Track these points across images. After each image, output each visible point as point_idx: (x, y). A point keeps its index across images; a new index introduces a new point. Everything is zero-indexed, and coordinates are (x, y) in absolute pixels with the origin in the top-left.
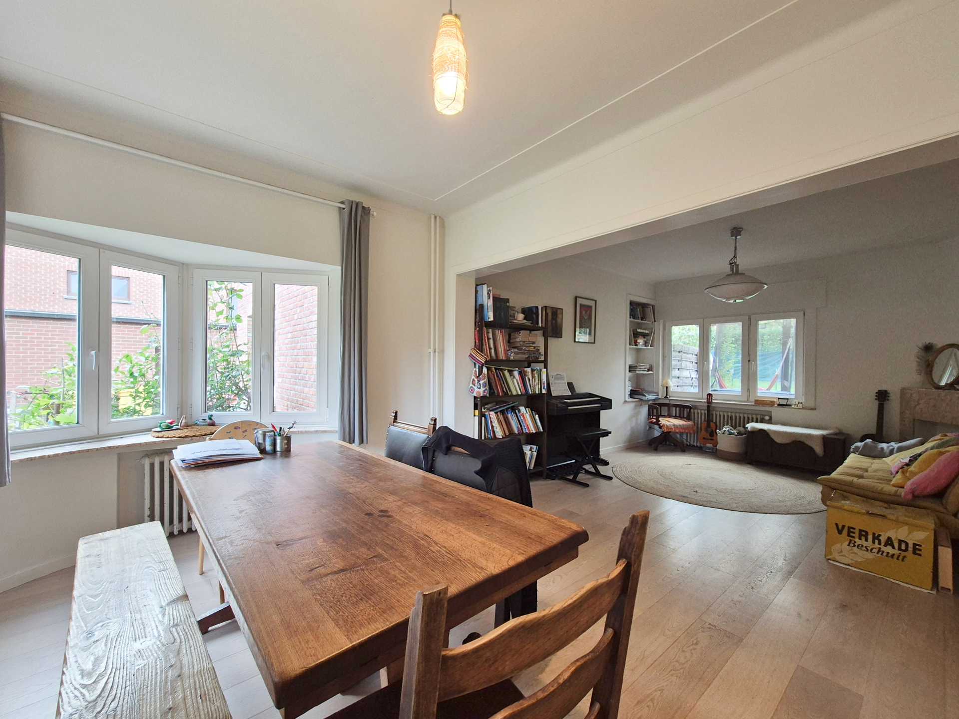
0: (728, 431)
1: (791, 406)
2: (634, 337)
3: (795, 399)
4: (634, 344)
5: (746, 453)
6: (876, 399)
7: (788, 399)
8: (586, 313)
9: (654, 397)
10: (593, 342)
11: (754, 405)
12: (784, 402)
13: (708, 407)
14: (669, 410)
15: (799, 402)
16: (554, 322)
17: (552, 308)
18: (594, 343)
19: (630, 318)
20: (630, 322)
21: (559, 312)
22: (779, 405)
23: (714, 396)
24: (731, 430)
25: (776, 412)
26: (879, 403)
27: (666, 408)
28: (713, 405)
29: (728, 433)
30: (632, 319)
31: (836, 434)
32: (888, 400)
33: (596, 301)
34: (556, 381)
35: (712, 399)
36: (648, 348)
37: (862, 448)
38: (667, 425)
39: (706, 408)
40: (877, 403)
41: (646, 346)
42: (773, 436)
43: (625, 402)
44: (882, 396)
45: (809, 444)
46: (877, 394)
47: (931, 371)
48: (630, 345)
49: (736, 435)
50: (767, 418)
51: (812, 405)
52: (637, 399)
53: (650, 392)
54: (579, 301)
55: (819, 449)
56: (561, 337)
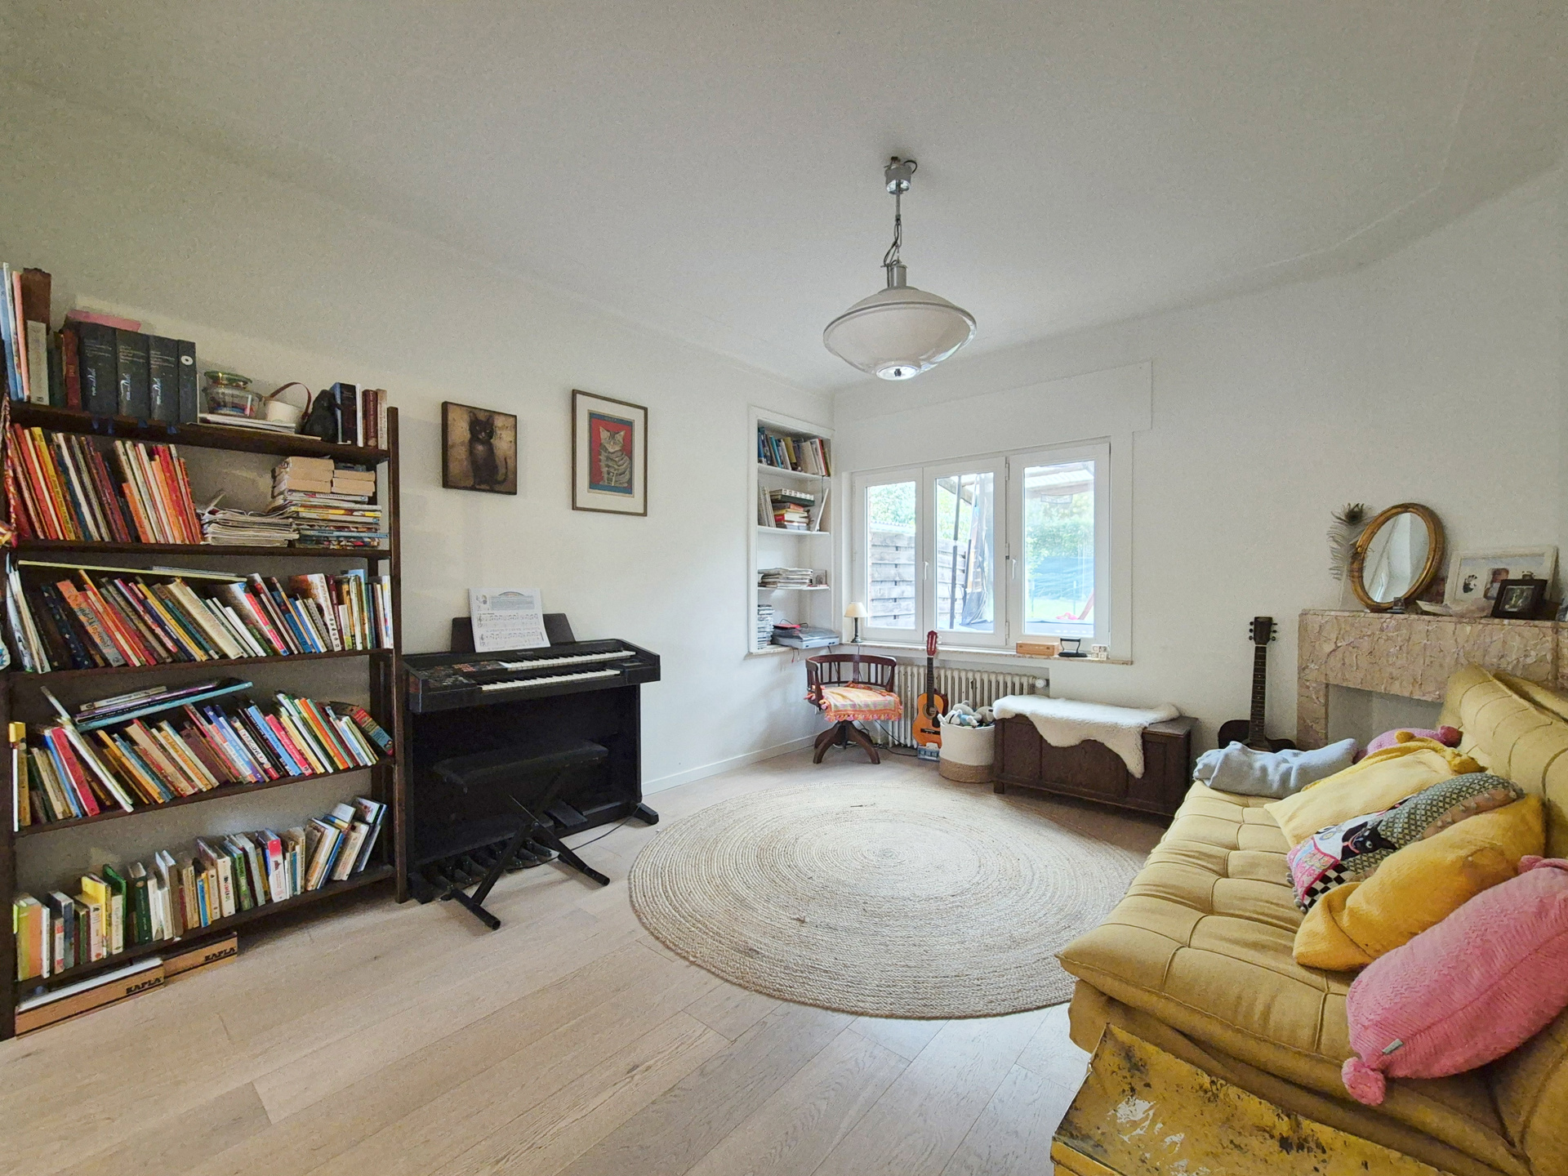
0: (959, 716)
1: (1086, 656)
2: (775, 508)
3: (1095, 639)
4: (773, 522)
5: (990, 769)
6: (1250, 638)
7: (1079, 641)
8: (612, 437)
9: (826, 642)
10: (642, 511)
11: (1014, 656)
12: (1070, 648)
13: (930, 661)
14: (856, 670)
15: (1100, 648)
16: (480, 448)
17: (472, 411)
18: (645, 514)
19: (760, 461)
20: (760, 472)
21: (499, 422)
22: (1062, 655)
23: (940, 637)
24: (965, 714)
25: (1060, 672)
26: (1257, 648)
27: (850, 665)
28: (941, 657)
29: (958, 721)
30: (764, 466)
31: (1172, 721)
32: (1274, 638)
33: (645, 410)
34: (497, 613)
35: (936, 642)
36: (814, 533)
37: (1219, 770)
38: (835, 706)
39: (926, 663)
40: (1252, 645)
41: (809, 529)
42: (1043, 731)
43: (750, 655)
44: (1263, 630)
45: (1115, 749)
46: (1252, 627)
47: (1361, 570)
48: (760, 523)
49: (974, 727)
50: (1040, 684)
51: (1127, 656)
52: (787, 646)
53: (815, 631)
54: (585, 405)
55: (1134, 763)
56: (515, 494)
